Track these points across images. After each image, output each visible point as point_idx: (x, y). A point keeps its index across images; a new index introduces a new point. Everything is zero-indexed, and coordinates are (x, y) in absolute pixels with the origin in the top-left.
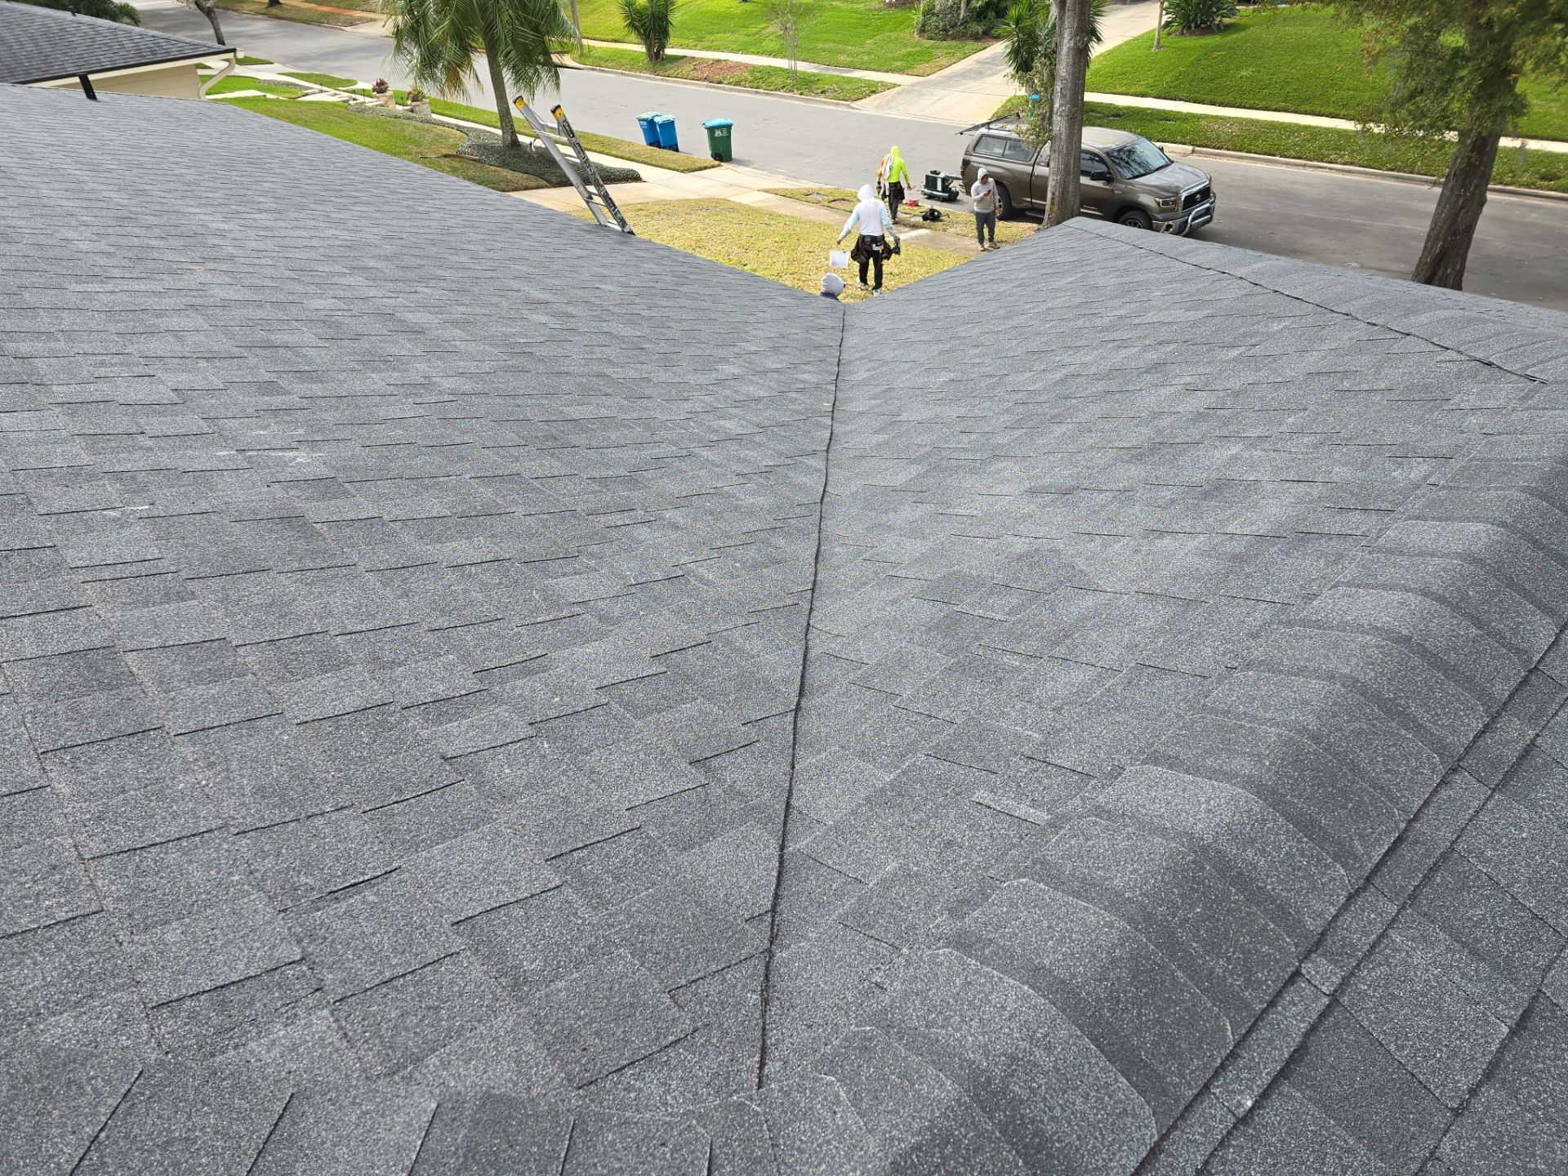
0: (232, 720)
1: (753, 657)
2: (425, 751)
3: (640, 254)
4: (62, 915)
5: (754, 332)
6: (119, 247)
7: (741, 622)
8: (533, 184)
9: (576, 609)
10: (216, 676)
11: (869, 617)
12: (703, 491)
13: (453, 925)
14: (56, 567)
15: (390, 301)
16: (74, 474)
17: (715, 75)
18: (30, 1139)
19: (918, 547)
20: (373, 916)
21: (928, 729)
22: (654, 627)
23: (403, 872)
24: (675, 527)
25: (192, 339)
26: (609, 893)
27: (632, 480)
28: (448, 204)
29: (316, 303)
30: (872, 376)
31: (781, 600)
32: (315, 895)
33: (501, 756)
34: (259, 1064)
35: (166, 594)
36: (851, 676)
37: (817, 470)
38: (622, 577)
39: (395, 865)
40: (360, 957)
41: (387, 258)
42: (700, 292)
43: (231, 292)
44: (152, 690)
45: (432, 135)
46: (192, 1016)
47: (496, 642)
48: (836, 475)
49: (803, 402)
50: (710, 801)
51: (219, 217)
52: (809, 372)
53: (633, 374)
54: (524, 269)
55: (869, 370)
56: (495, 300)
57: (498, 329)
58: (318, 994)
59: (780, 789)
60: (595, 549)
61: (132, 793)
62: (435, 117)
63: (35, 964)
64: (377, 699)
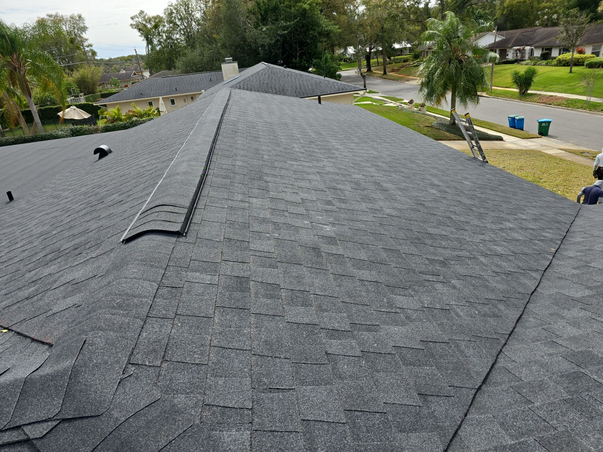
0: (269, 314)
1: (466, 357)
2: (321, 347)
3: (487, 171)
4: (197, 362)
5: (528, 211)
6: (306, 151)
7: (467, 338)
8: (457, 139)
9: (398, 311)
10: (271, 297)
11: (533, 358)
12: (474, 275)
13: (302, 420)
14: (247, 248)
15: (380, 178)
16: (264, 221)
17: (549, 101)
18: (157, 432)
19: (572, 331)
20: (278, 403)
21: (542, 427)
22: (427, 328)
23: (294, 391)
24: (454, 287)
25: (314, 183)
26: (362, 435)
27: (444, 263)
28: (417, 145)
29: (355, 176)
30: (583, 241)
31: (491, 334)
32: (265, 387)
33: (346, 360)
34: (223, 441)
35: (270, 265)
36: (513, 384)
37: (535, 279)
38: (423, 303)
39: (293, 387)
40: (268, 417)
41: (386, 163)
42: (509, 190)
43: (331, 169)
44: (253, 295)
45: (424, 119)
46: (214, 413)
47: (363, 314)
48: (545, 283)
49: (541, 246)
50: (420, 415)
51: (339, 144)
52: (550, 233)
53: (462, 219)
54: (435, 172)
55: (583, 238)
56: (418, 182)
57: (415, 194)
58: (250, 424)
59: (455, 423)
60: (416, 288)
61: (232, 328)
62: (427, 112)
63: (184, 374)
64: (314, 321)
